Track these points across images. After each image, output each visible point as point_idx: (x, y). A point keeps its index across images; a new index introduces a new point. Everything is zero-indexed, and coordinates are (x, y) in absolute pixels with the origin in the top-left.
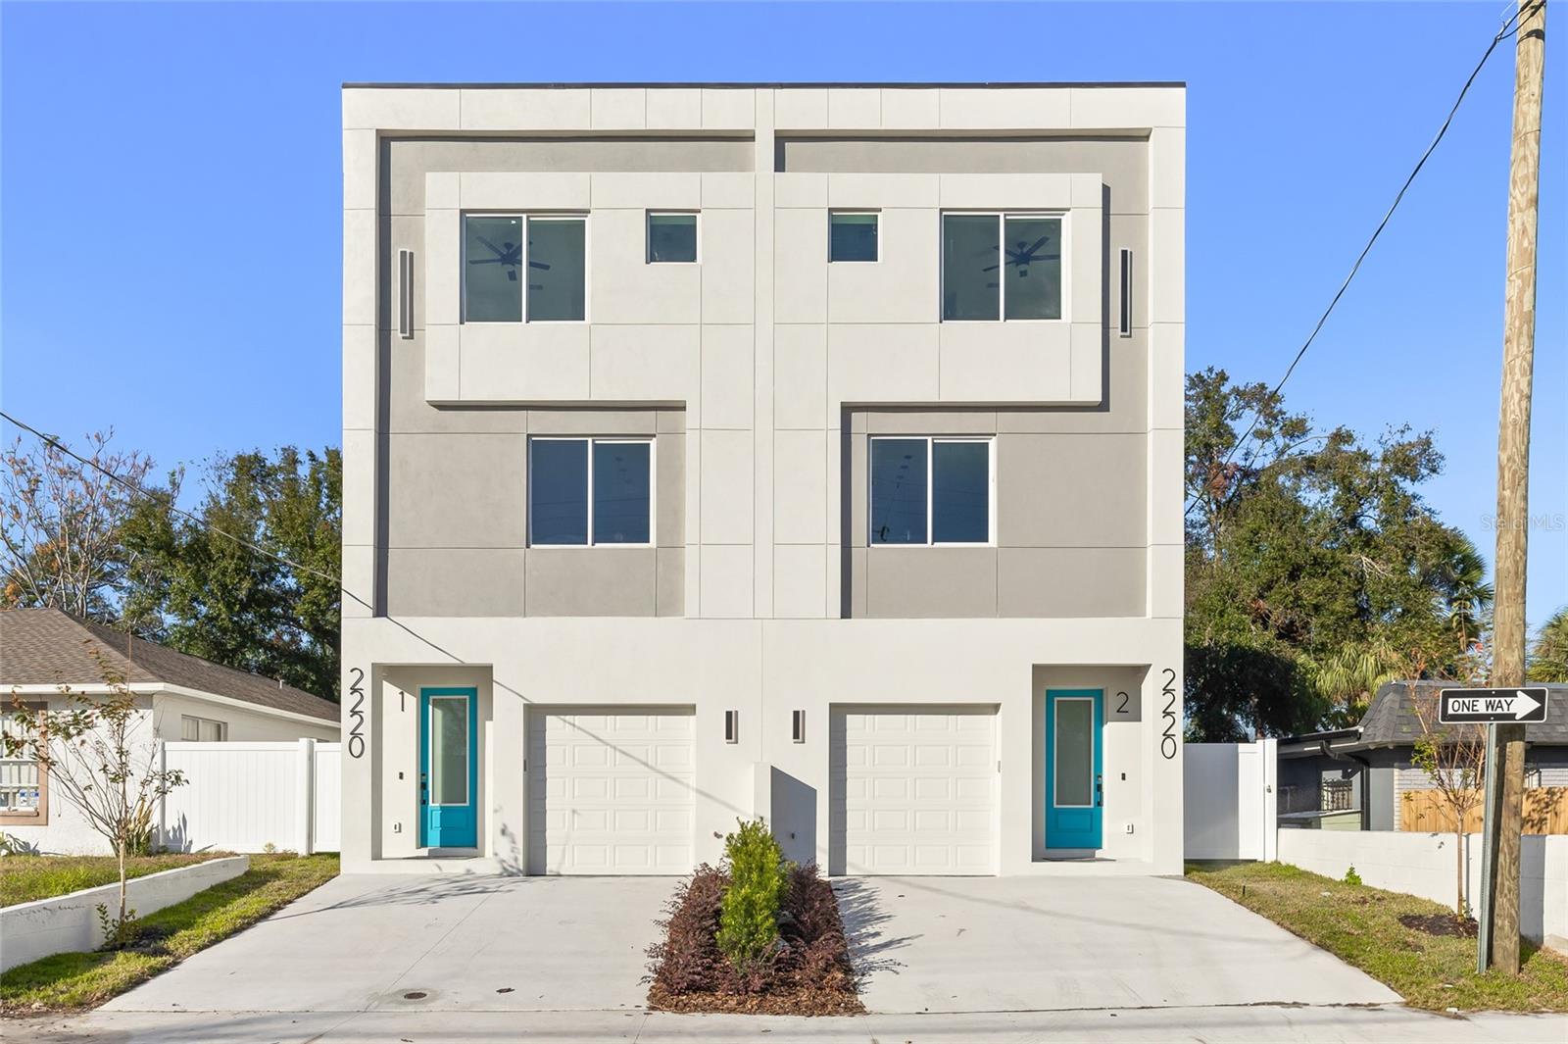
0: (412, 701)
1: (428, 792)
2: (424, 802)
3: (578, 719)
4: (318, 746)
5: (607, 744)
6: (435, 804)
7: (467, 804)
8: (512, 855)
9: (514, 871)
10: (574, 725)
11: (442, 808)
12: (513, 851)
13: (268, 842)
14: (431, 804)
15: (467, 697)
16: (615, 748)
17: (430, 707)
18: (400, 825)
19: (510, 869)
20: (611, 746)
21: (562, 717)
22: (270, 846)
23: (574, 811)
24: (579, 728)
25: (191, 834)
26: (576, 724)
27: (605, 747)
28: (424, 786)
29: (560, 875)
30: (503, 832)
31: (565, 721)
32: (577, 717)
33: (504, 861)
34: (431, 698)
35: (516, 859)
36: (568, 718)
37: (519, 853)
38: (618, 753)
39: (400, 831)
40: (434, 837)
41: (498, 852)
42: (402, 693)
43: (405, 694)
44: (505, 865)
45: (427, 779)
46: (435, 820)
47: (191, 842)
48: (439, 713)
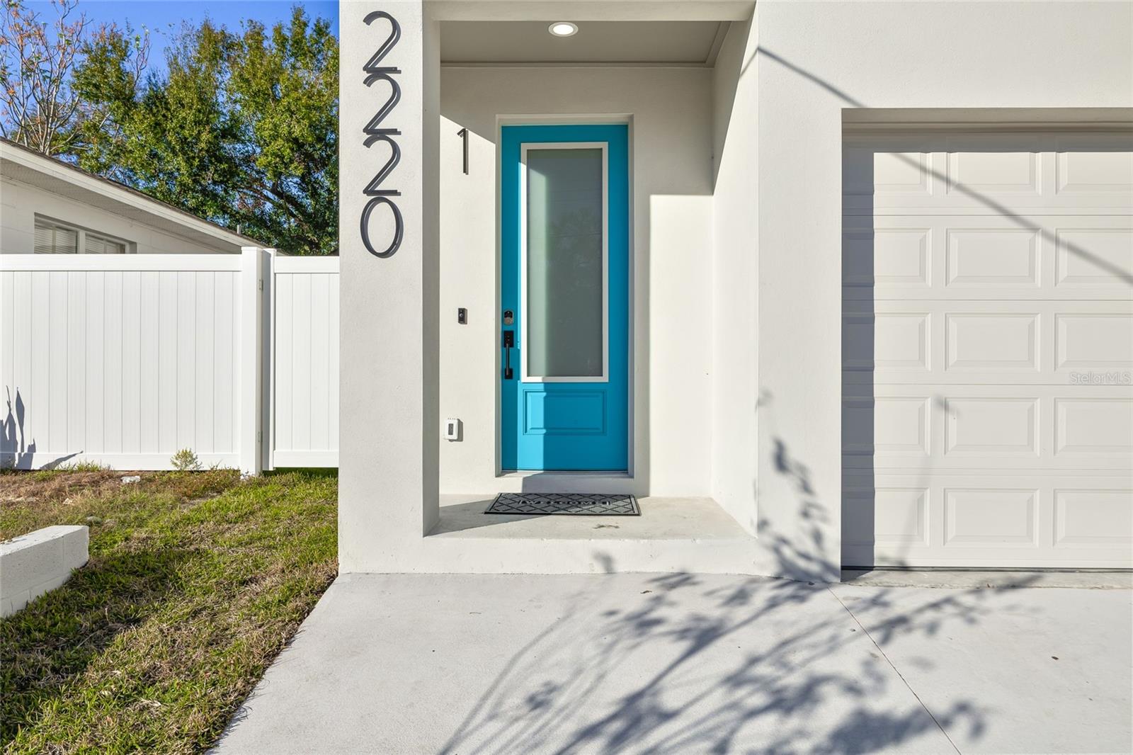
0: (485, 151)
1: (519, 351)
2: (508, 373)
3: (958, 163)
4: (282, 263)
5: (1034, 229)
6: (531, 379)
7: (605, 378)
8: (806, 524)
9: (814, 568)
10: (947, 181)
11: (547, 386)
12: (805, 514)
13: (182, 448)
14: (524, 377)
15: (604, 145)
16: (1057, 241)
17: (523, 168)
18: (460, 424)
19: (802, 564)
20: (1046, 235)
21: (916, 156)
22: (187, 456)
23: (944, 405)
24: (960, 187)
25: (31, 432)
26: (955, 176)
27: (1028, 235)
28: (508, 339)
29: (904, 568)
30: (780, 462)
31: (923, 169)
32: (955, 156)
33: (784, 541)
34: (525, 147)
35: (818, 537)
36: (933, 160)
37: (825, 520)
38: (1064, 255)
39: (460, 438)
40: (532, 448)
41: (769, 515)
42: (463, 133)
43: (471, 135)
44: (788, 552)
45: (516, 323)
46: (533, 412)
47: (32, 448)
48: (540, 181)
